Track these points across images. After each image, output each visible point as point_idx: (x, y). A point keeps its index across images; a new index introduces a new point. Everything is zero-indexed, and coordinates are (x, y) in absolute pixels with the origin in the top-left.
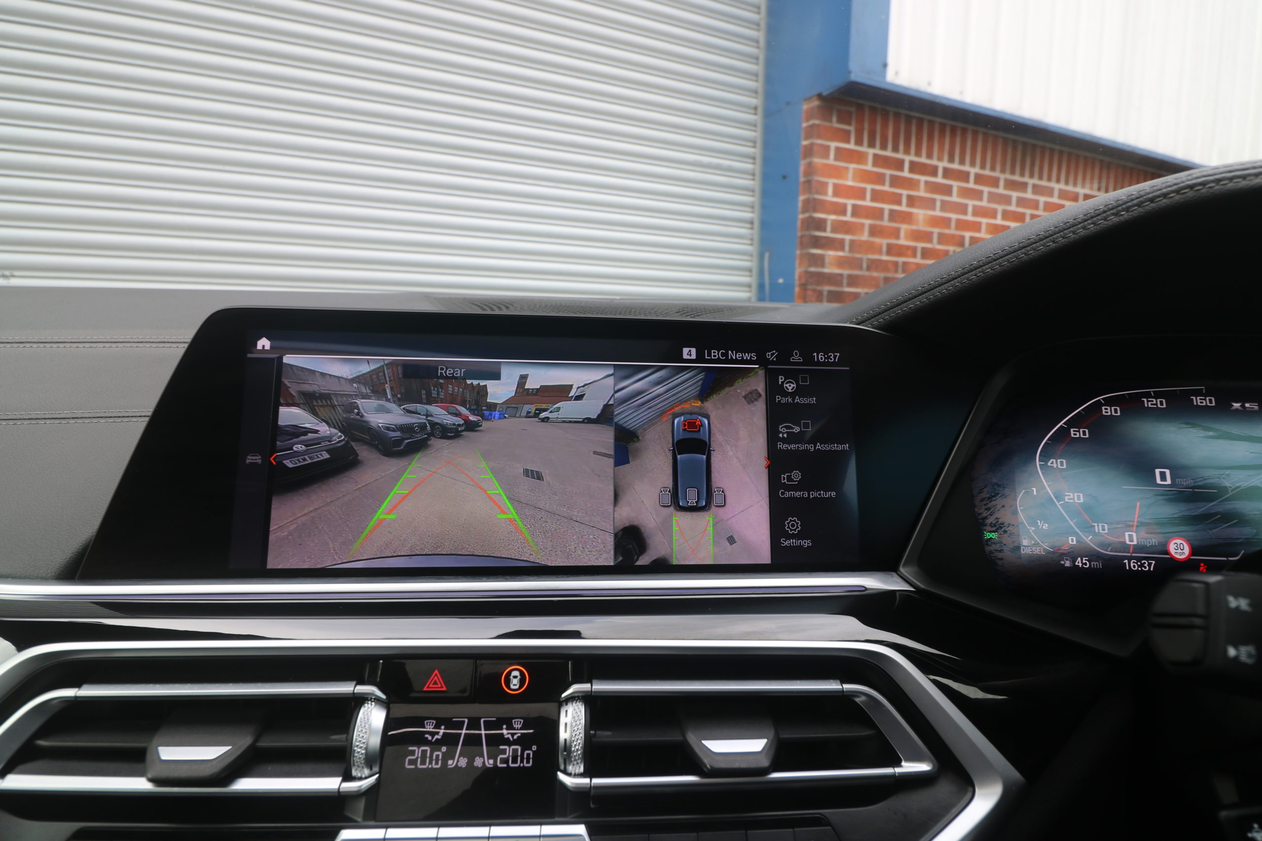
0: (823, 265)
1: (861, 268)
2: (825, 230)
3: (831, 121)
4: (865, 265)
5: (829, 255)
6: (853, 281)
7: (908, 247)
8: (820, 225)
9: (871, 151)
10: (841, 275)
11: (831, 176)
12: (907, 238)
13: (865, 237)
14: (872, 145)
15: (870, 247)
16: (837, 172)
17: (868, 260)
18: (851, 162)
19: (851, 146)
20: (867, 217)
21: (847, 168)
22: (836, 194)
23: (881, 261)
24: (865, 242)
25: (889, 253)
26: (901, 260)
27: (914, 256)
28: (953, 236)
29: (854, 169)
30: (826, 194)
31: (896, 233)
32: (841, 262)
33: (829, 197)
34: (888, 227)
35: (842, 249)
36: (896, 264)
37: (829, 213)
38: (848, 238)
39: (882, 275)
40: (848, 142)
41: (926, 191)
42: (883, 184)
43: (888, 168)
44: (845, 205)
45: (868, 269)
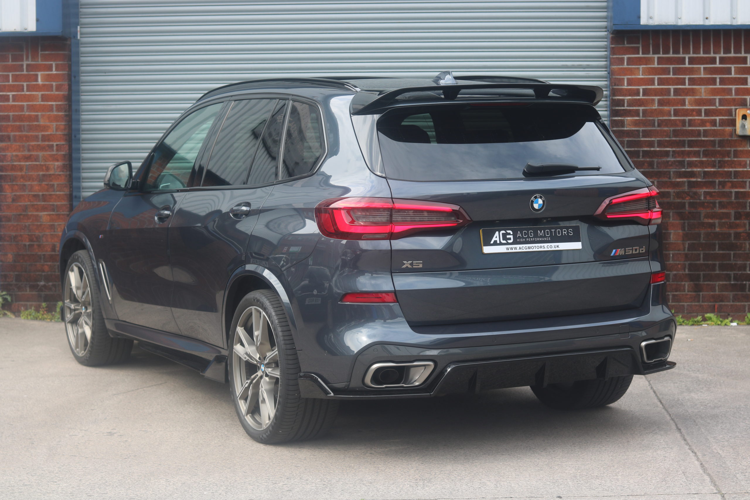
0: (623, 126)
1: (654, 125)
2: (623, 106)
3: (624, 44)
4: (656, 124)
5: (627, 120)
6: (646, 134)
7: (693, 110)
8: (621, 103)
9: (656, 56)
10: (638, 131)
11: (625, 75)
12: (691, 104)
13: (656, 107)
14: (656, 52)
15: (661, 113)
16: (630, 72)
17: (658, 120)
18: (641, 65)
19: (641, 55)
20: (656, 95)
21: (638, 68)
22: (628, 84)
23: (670, 120)
24: (656, 109)
25: (675, 115)
26: (687, 118)
27: (700, 115)
28: (734, 100)
29: (642, 68)
30: (623, 85)
31: (683, 103)
32: (636, 123)
33: (625, 87)
34: (674, 99)
35: (638, 115)
36: (684, 121)
37: (625, 96)
38: (641, 108)
39: (672, 129)
40: (638, 53)
41: (705, 74)
42: (669, 74)
43: (671, 64)
44: (638, 90)
45: (659, 126)
